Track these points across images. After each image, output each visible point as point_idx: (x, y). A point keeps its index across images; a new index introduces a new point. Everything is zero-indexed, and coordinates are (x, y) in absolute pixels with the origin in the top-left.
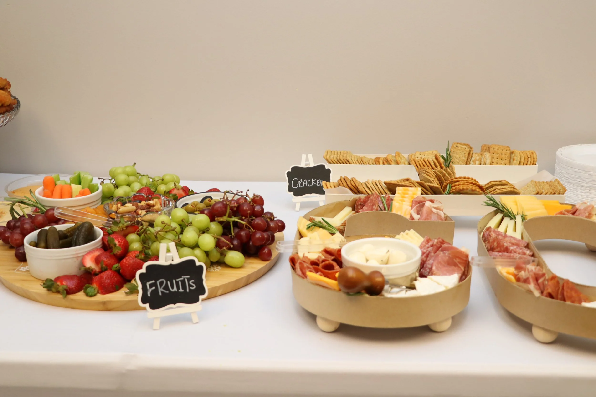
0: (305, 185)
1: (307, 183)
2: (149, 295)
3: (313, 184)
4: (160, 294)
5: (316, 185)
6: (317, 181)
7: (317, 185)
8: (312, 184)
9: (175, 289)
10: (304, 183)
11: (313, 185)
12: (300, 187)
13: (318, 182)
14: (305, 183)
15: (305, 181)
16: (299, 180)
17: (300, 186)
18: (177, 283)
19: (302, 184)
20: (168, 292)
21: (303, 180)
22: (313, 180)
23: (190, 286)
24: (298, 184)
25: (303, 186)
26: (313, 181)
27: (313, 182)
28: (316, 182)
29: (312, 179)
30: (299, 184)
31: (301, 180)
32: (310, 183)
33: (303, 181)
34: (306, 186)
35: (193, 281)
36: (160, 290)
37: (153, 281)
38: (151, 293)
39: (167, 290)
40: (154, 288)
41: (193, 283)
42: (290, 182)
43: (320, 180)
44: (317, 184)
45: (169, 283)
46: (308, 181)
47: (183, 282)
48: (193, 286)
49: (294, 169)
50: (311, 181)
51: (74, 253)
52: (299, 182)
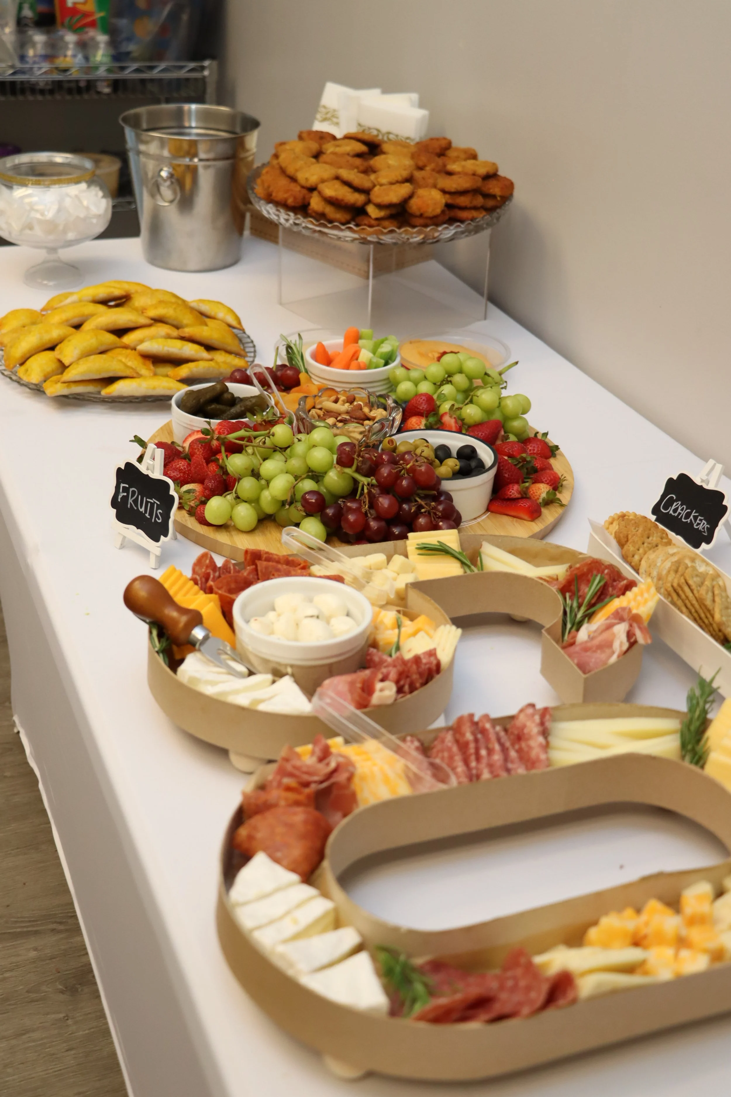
0: (680, 513)
1: (684, 513)
2: (119, 500)
3: (691, 520)
4: (129, 506)
5: (693, 524)
6: (699, 518)
7: (695, 525)
8: (689, 520)
9: (142, 510)
10: (679, 511)
11: (689, 522)
12: (671, 514)
13: (698, 521)
14: (681, 512)
15: (683, 508)
16: (676, 500)
17: (671, 512)
18: (147, 502)
19: (675, 511)
20: (136, 508)
21: (682, 505)
22: (695, 513)
23: (157, 516)
24: (670, 507)
25: (676, 514)
26: (693, 514)
27: (692, 517)
28: (696, 518)
29: (694, 511)
30: (673, 507)
31: (680, 503)
32: (688, 516)
33: (681, 507)
34: (679, 517)
35: (161, 511)
36: (130, 501)
37: (127, 486)
38: (121, 498)
39: (136, 506)
40: (125, 494)
41: (160, 513)
42: (663, 497)
43: (703, 518)
44: (695, 522)
45: (140, 496)
46: (688, 509)
47: (152, 504)
48: (159, 519)
49: (683, 478)
50: (691, 513)
51: (189, 423)
52: (675, 504)
